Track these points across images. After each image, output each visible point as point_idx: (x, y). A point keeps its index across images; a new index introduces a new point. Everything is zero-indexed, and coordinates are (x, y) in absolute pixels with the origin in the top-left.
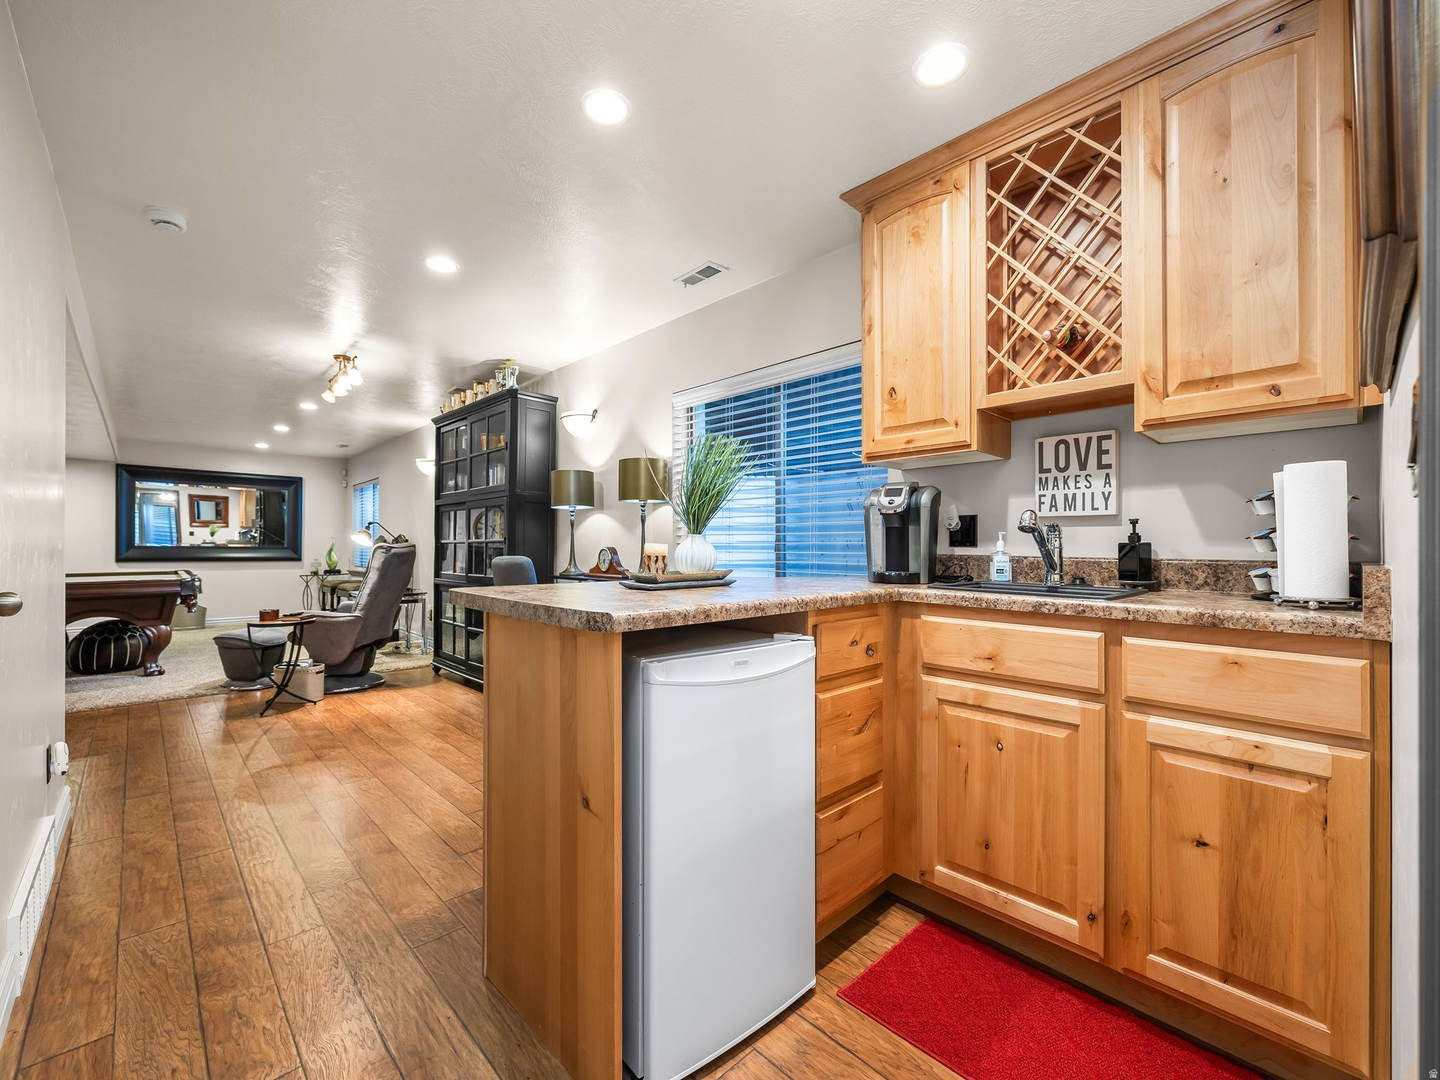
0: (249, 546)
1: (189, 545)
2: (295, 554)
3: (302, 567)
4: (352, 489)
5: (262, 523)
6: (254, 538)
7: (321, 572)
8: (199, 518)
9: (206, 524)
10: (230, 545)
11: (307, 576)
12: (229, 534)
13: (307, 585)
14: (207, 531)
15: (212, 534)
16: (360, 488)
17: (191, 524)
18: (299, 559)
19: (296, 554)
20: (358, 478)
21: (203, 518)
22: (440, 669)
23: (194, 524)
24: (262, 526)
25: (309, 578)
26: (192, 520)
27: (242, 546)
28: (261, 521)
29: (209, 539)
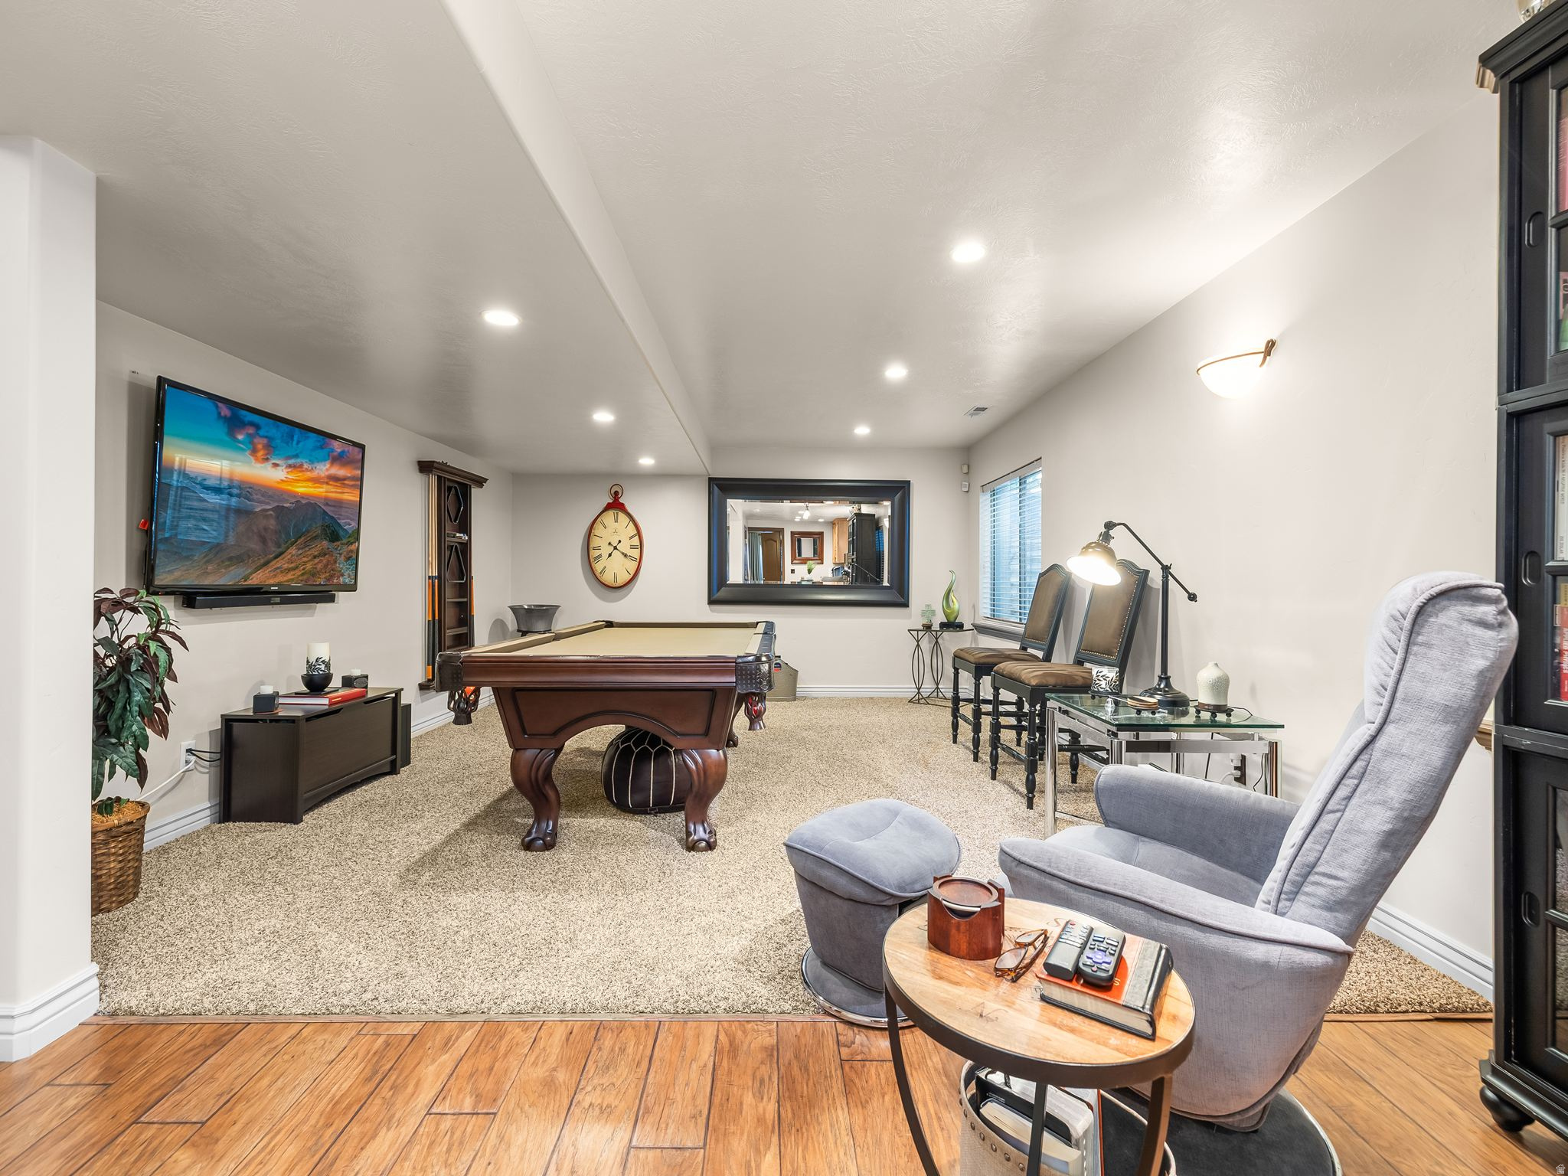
0: (842, 584)
1: (790, 583)
2: (899, 597)
3: (910, 617)
4: (980, 489)
5: (854, 556)
6: (847, 573)
7: (936, 627)
8: (800, 555)
9: (804, 561)
10: (824, 583)
11: (918, 631)
12: (823, 572)
13: (918, 645)
14: (804, 568)
15: (810, 571)
16: (992, 488)
17: (792, 562)
18: (906, 605)
19: (903, 597)
20: (988, 471)
21: (804, 555)
22: (1528, 1118)
23: (795, 562)
24: (855, 560)
25: (921, 634)
26: (793, 558)
27: (836, 584)
28: (853, 554)
29: (807, 577)
